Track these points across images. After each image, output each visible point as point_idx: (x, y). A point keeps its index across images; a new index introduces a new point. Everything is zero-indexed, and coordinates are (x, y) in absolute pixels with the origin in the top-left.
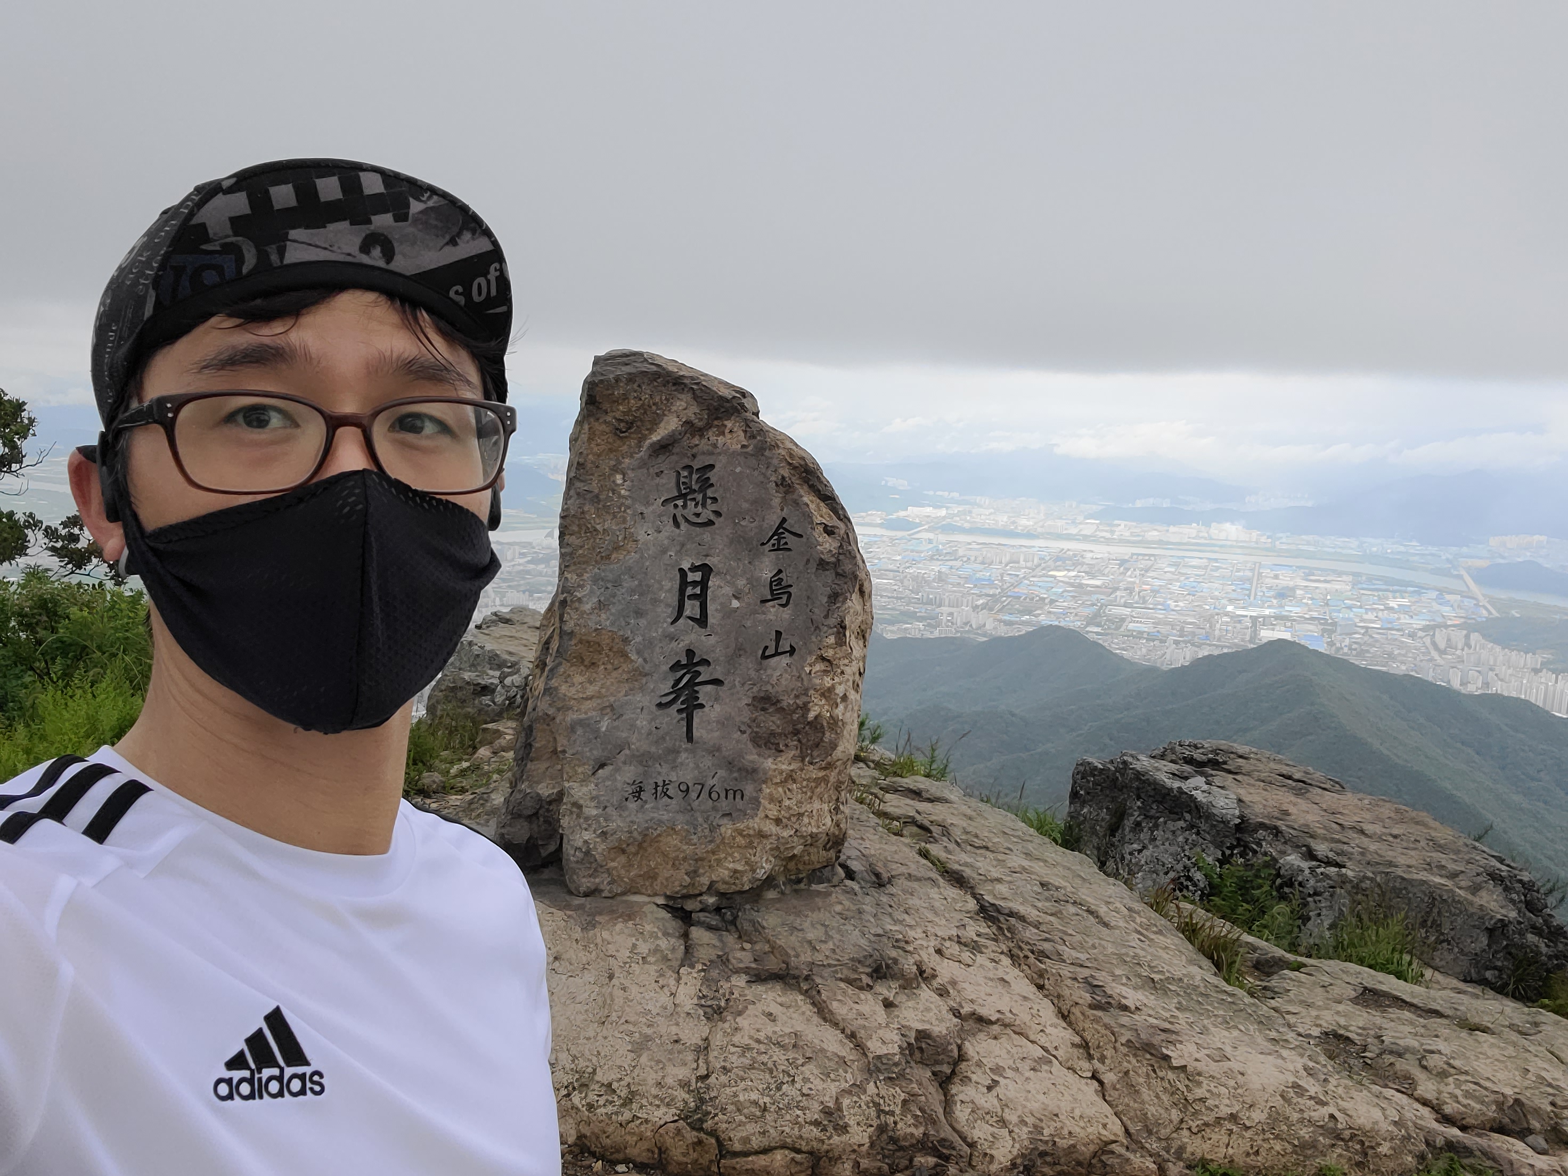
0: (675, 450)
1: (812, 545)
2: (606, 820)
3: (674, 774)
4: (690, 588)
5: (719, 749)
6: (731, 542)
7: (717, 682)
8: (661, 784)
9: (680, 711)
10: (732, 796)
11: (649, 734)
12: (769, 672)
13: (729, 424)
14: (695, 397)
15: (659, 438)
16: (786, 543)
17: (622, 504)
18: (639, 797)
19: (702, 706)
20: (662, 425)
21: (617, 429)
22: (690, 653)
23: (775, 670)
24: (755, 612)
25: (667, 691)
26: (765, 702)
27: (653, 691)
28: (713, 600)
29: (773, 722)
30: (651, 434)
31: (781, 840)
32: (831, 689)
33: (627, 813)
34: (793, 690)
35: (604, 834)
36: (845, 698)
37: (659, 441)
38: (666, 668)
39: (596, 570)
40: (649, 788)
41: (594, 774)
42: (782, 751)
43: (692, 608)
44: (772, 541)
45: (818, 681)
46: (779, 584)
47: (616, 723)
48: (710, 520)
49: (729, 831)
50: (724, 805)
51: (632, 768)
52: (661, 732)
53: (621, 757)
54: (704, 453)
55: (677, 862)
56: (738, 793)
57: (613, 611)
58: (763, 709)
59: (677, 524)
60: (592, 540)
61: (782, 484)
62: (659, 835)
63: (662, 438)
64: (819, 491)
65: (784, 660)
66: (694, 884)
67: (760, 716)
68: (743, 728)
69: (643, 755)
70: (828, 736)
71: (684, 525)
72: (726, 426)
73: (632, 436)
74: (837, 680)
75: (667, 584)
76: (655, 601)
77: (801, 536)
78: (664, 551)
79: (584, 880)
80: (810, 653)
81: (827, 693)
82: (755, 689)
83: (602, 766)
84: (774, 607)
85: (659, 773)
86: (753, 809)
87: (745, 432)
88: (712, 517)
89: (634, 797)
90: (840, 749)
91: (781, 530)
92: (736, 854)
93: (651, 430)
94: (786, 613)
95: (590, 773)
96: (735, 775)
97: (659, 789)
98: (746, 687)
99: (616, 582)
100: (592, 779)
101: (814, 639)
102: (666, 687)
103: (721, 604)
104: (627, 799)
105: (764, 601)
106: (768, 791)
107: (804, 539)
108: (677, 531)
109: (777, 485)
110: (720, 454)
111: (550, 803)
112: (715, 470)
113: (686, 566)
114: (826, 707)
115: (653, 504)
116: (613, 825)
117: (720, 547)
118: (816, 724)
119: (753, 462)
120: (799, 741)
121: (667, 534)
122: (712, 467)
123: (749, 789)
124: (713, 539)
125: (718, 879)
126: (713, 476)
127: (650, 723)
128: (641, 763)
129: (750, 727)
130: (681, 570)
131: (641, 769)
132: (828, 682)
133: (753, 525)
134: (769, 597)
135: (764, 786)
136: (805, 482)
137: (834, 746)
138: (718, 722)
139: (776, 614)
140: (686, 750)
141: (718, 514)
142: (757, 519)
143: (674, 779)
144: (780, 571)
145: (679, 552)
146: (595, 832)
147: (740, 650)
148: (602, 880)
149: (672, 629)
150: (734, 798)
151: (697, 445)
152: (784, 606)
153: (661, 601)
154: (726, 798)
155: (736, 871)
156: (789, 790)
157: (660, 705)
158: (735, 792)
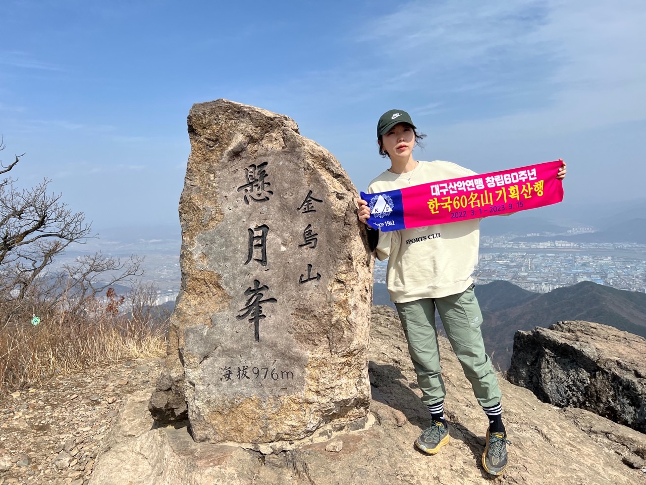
0: (244, 155)
1: (329, 206)
2: (209, 393)
3: (249, 362)
4: (255, 241)
5: (275, 345)
6: (279, 210)
7: (273, 300)
8: (242, 369)
9: (251, 320)
10: (286, 376)
11: (232, 336)
12: (305, 292)
13: (274, 135)
14: (251, 119)
15: (232, 148)
16: (313, 207)
17: (214, 191)
18: (229, 378)
19: (264, 316)
20: (234, 139)
21: (208, 145)
22: (257, 282)
23: (308, 290)
24: (294, 253)
25: (243, 307)
26: (304, 312)
27: (235, 308)
28: (270, 247)
29: (310, 325)
30: (228, 146)
31: (323, 405)
32: (346, 301)
33: (222, 388)
34: (320, 303)
35: (208, 402)
36: (355, 307)
37: (232, 150)
38: (242, 292)
39: (200, 234)
40: (235, 372)
41: (200, 363)
42: (317, 345)
43: (256, 254)
44: (304, 207)
45: (335, 296)
46: (310, 233)
47: (212, 330)
48: (266, 197)
49: (286, 400)
50: (282, 382)
51: (224, 359)
52: (239, 334)
53: (217, 352)
54: (260, 156)
55: (254, 421)
56: (289, 374)
57: (211, 259)
58: (303, 317)
59: (247, 202)
60: (197, 216)
61: (308, 169)
62: (242, 403)
63: (234, 148)
64: (333, 172)
65: (313, 283)
66: (266, 435)
67: (301, 322)
68: (290, 330)
69: (229, 350)
70: (347, 333)
71: (251, 202)
72: (272, 136)
73: (217, 149)
74: (349, 295)
75: (241, 239)
76: (235, 251)
77: (321, 201)
78: (239, 219)
79: (199, 432)
80: (330, 277)
81: (343, 304)
82: (297, 303)
83: (206, 357)
84: (307, 249)
85: (240, 362)
86: (300, 385)
87: (283, 138)
88: (267, 195)
89: (226, 377)
90: (355, 342)
91: (309, 199)
92: (292, 415)
93: (228, 144)
94: (314, 252)
95: (198, 363)
96: (287, 362)
97: (241, 372)
98: (291, 303)
99: (212, 240)
100: (200, 366)
101: (331, 267)
102: (242, 305)
103: (274, 250)
104: (221, 379)
105: (301, 246)
106: (309, 372)
107: (323, 203)
108: (248, 206)
109: (305, 170)
110: (269, 155)
111: (177, 381)
112: (268, 166)
113: (253, 227)
114: (343, 314)
115: (232, 191)
116: (213, 397)
117: (273, 213)
118: (337, 326)
119: (289, 156)
120: (328, 338)
121: (240, 208)
122: (266, 163)
123: (297, 371)
124: (268, 209)
125: (282, 432)
126: (267, 169)
127: (232, 329)
128: (228, 355)
129: (294, 329)
130: (250, 230)
131: (229, 359)
132: (343, 297)
133: (291, 197)
134: (304, 243)
135: (306, 369)
136: (324, 167)
137: (350, 341)
138: (274, 326)
139: (309, 254)
140: (255, 346)
141: (271, 192)
142: (294, 193)
143: (250, 365)
144: (310, 225)
145: (248, 219)
146: (202, 401)
147: (286, 278)
148: (209, 432)
149: (245, 268)
150: (288, 377)
151: (256, 151)
152: (313, 247)
153: (238, 250)
154: (283, 377)
155: (293, 426)
156: (322, 371)
157: (239, 317)
158: (287, 373)
